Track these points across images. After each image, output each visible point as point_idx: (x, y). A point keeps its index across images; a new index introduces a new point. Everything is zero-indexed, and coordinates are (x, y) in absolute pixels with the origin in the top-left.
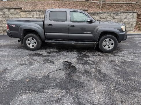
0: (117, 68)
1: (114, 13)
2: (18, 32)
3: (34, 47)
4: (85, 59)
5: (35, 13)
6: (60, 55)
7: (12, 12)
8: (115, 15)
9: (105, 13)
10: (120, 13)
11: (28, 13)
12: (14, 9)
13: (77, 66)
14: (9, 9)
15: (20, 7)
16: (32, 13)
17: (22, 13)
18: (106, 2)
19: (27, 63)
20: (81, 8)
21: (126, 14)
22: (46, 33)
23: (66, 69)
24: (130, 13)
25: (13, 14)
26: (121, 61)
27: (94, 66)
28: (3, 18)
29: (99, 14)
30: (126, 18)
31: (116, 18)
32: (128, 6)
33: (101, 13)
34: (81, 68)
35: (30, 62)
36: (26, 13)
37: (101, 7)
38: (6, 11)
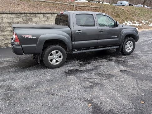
2: (35, 45)
3: (58, 63)
22: (73, 43)
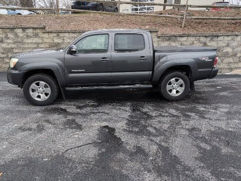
0: (203, 145)
1: (206, 37)
4: (143, 122)
5: (66, 35)
6: (99, 112)
7: (29, 34)
8: (209, 39)
9: (189, 36)
10: (218, 36)
11: (55, 35)
12: (33, 28)
13: (125, 138)
14: (24, 29)
15: (42, 26)
16: (61, 35)
17: (46, 35)
18: (193, 17)
19: (34, 126)
20: (148, 27)
21: (229, 38)
23: (101, 143)
24: (237, 35)
25: (30, 37)
26: (213, 129)
27: (158, 139)
28: (15, 43)
29: (178, 38)
30: (228, 45)
31: (209, 44)
32: (233, 23)
33: (182, 37)
34: (130, 142)
35: (38, 126)
36: (52, 35)
37: (183, 26)
38: (19, 31)
